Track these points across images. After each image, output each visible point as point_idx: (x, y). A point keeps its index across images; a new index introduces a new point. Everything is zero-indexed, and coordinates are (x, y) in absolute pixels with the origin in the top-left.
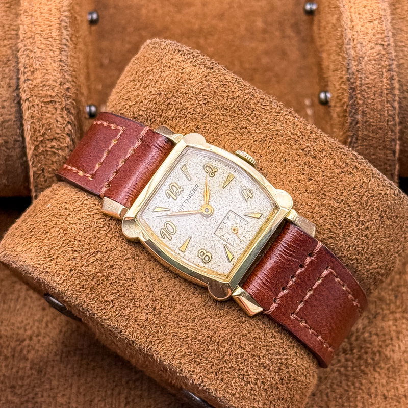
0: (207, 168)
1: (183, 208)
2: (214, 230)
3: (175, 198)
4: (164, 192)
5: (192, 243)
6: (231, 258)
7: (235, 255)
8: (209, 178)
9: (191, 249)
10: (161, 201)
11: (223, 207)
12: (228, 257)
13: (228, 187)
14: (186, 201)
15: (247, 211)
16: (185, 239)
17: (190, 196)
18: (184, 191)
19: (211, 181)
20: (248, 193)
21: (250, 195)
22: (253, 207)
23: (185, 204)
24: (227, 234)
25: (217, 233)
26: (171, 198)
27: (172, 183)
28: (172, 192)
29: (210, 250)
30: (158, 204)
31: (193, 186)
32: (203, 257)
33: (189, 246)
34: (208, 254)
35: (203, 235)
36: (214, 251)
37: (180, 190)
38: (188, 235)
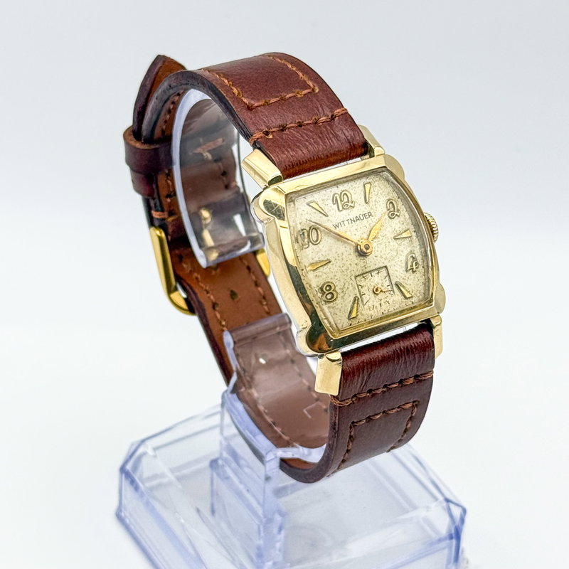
0: (391, 205)
1: (343, 225)
2: (357, 274)
3: (341, 208)
4: (333, 194)
5: (326, 269)
6: (354, 315)
7: (360, 316)
8: (386, 216)
9: (320, 274)
10: (323, 200)
11: (381, 257)
12: (351, 312)
13: (399, 242)
14: (350, 221)
15: (401, 281)
16: (322, 259)
17: (357, 219)
18: (354, 209)
19: (387, 221)
20: (414, 264)
21: (414, 267)
22: (409, 282)
23: (346, 223)
24: (366, 288)
25: (358, 278)
26: (336, 205)
27: (346, 191)
28: (341, 200)
29: (339, 291)
30: (318, 201)
31: (366, 212)
32: (327, 292)
33: (321, 269)
34: (334, 293)
35: (343, 269)
36: (342, 295)
37: (350, 204)
38: (328, 257)
